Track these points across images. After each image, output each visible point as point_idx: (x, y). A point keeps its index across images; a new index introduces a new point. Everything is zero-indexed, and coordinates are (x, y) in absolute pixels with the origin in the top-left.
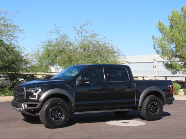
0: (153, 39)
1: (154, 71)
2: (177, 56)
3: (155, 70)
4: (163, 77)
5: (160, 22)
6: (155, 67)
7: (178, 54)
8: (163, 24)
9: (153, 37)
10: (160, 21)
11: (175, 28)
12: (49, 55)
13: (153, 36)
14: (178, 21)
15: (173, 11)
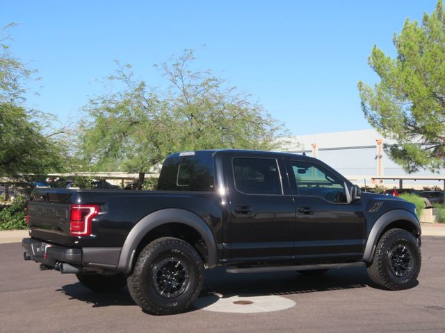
0: (360, 90)
1: (378, 166)
2: (417, 131)
3: (380, 165)
4: (394, 179)
5: (376, 50)
6: (380, 157)
7: (418, 125)
8: (382, 55)
9: (360, 85)
10: (375, 46)
11: (409, 63)
12: (103, 132)
13: (360, 83)
14: (416, 48)
15: (406, 23)
